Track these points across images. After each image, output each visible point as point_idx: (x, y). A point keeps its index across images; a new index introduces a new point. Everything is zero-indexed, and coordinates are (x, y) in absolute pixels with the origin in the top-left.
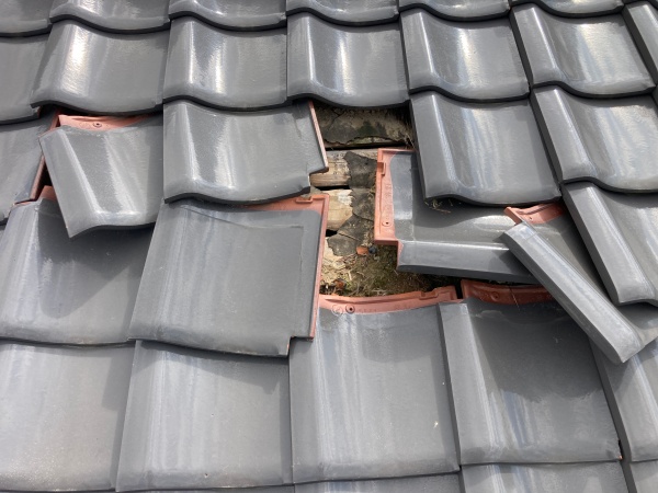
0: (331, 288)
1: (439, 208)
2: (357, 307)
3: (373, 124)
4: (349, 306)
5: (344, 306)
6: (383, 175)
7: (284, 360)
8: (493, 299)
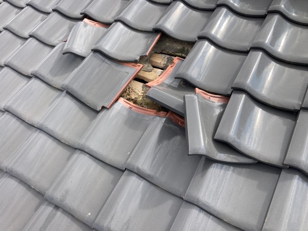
0: (132, 100)
1: (182, 84)
2: (133, 108)
3: (186, 49)
4: (131, 106)
5: (129, 105)
6: (172, 67)
7: (98, 112)
8: (180, 123)
